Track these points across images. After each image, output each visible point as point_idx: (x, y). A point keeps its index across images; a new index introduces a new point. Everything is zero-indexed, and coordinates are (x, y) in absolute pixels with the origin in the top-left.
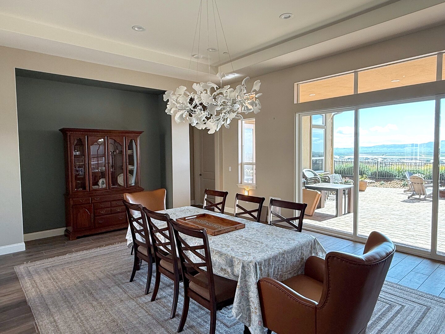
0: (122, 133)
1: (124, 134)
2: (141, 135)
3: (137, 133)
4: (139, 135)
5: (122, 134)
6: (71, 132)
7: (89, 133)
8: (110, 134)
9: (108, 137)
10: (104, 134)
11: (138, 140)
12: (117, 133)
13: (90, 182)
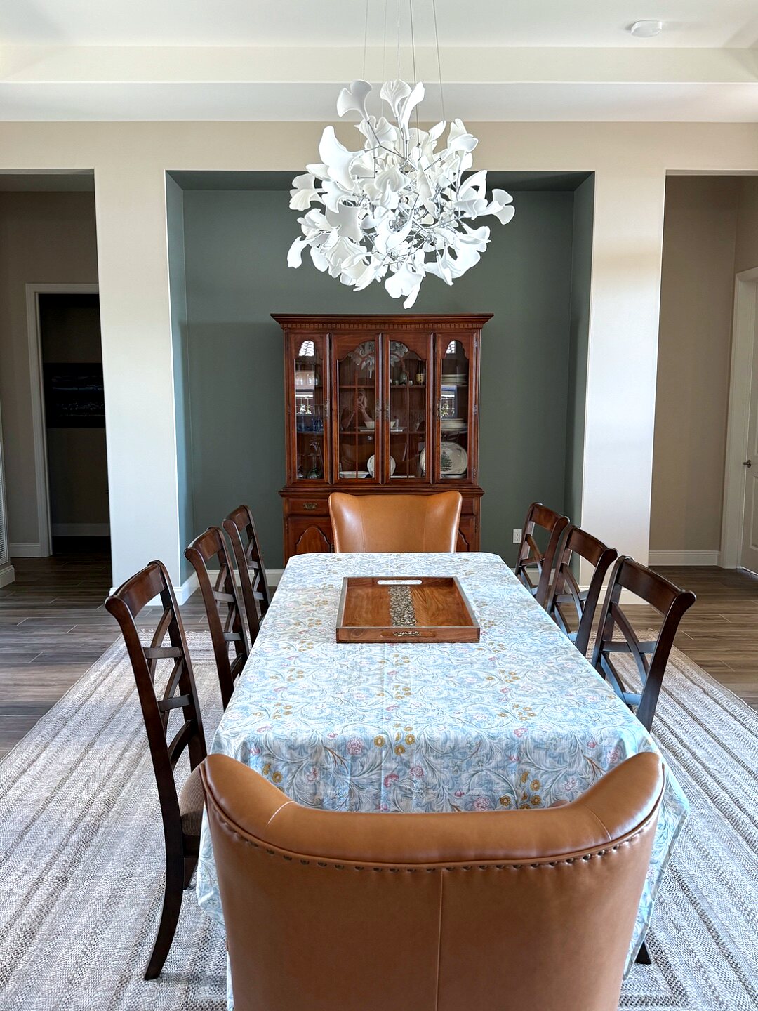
0: (425, 323)
1: (430, 326)
2: (484, 325)
3: (472, 323)
4: (479, 326)
5: (426, 326)
6: (290, 326)
7: (334, 326)
8: (391, 327)
9: (385, 336)
10: (374, 327)
11: (474, 341)
12: (411, 323)
13: (334, 460)
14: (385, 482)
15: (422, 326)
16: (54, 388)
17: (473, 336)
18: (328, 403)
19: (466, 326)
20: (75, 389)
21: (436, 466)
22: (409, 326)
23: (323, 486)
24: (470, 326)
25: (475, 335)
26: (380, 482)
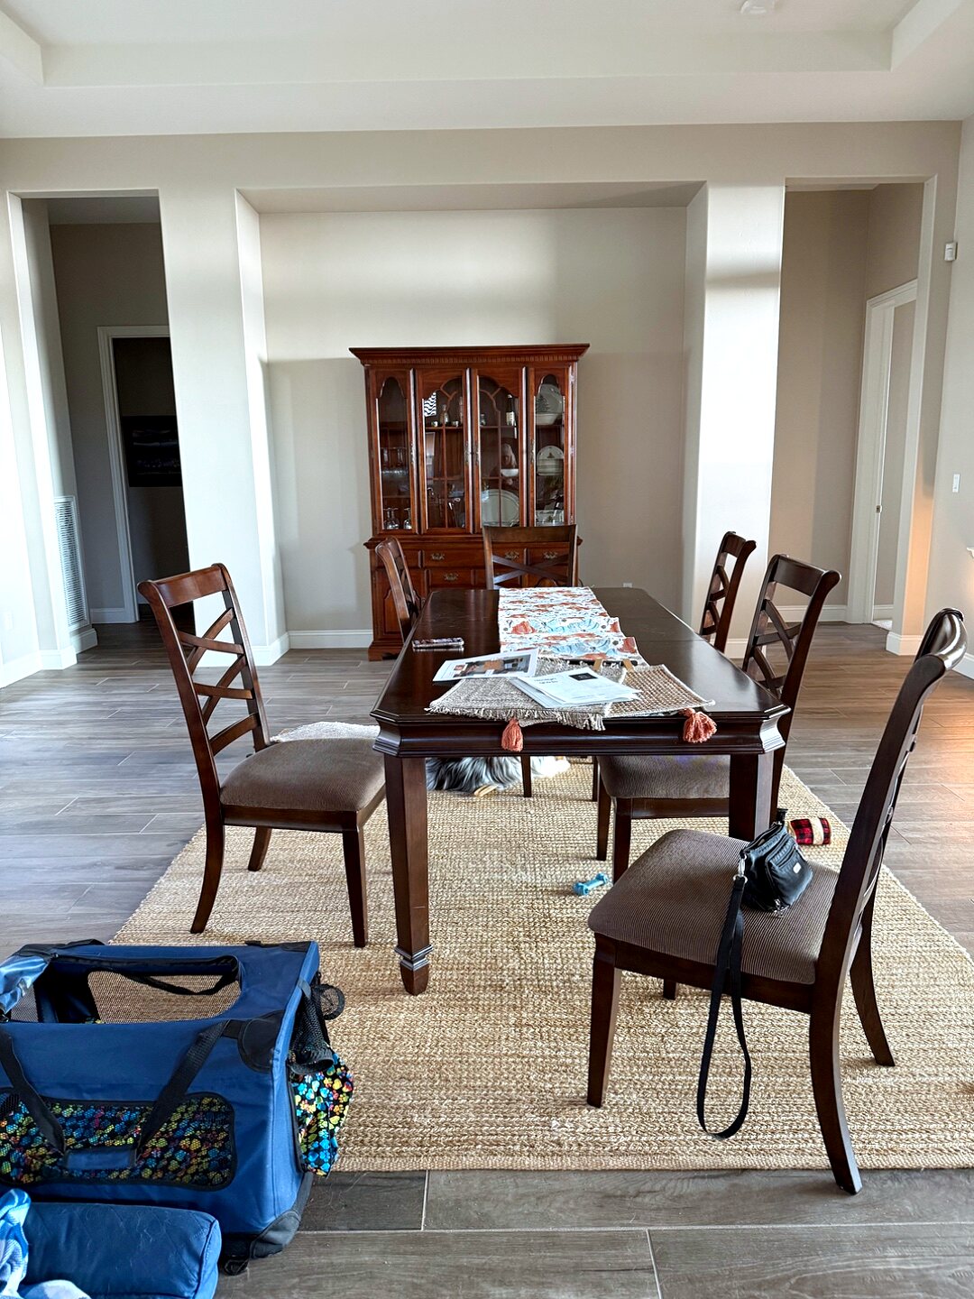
0: (516, 356)
1: (522, 359)
3: (568, 354)
4: (575, 358)
5: (518, 359)
6: (371, 361)
7: (419, 361)
8: (480, 361)
9: (473, 371)
10: (461, 361)
11: (570, 374)
12: (501, 356)
13: (422, 509)
14: (476, 531)
15: (513, 360)
16: (135, 444)
17: (568, 369)
18: (414, 448)
19: (561, 358)
20: (157, 444)
21: (530, 513)
22: (499, 360)
23: (411, 537)
24: (565, 358)
25: (570, 368)
26: (471, 532)
